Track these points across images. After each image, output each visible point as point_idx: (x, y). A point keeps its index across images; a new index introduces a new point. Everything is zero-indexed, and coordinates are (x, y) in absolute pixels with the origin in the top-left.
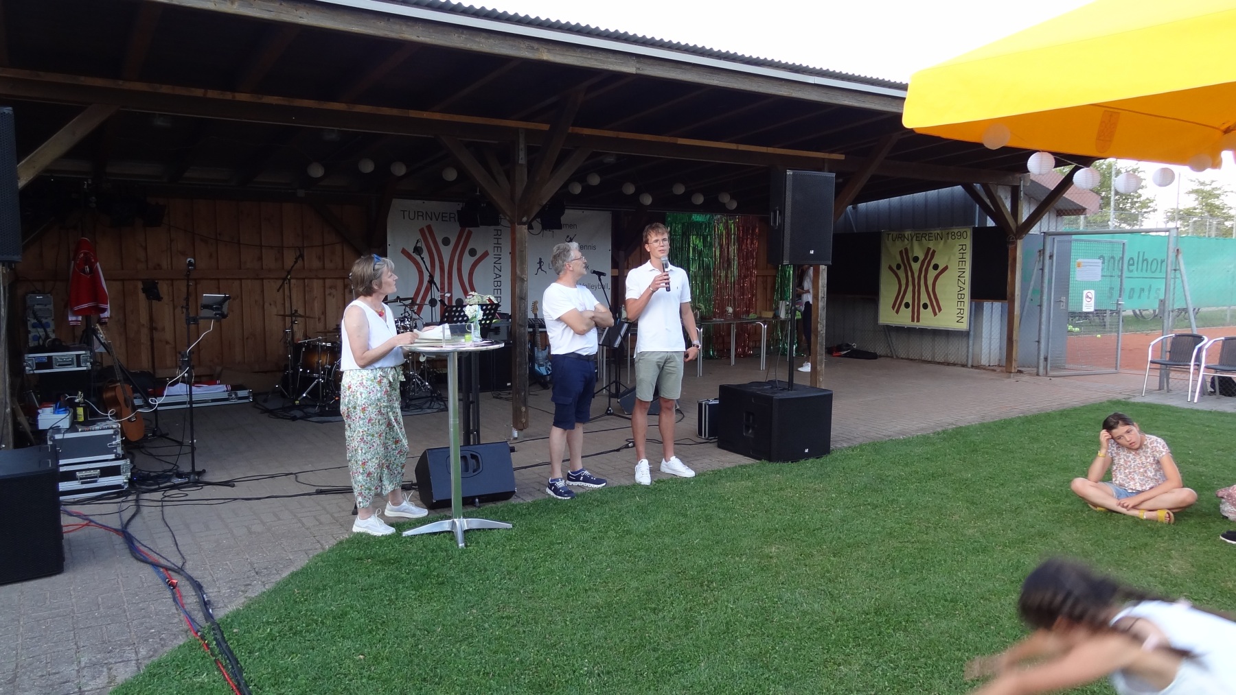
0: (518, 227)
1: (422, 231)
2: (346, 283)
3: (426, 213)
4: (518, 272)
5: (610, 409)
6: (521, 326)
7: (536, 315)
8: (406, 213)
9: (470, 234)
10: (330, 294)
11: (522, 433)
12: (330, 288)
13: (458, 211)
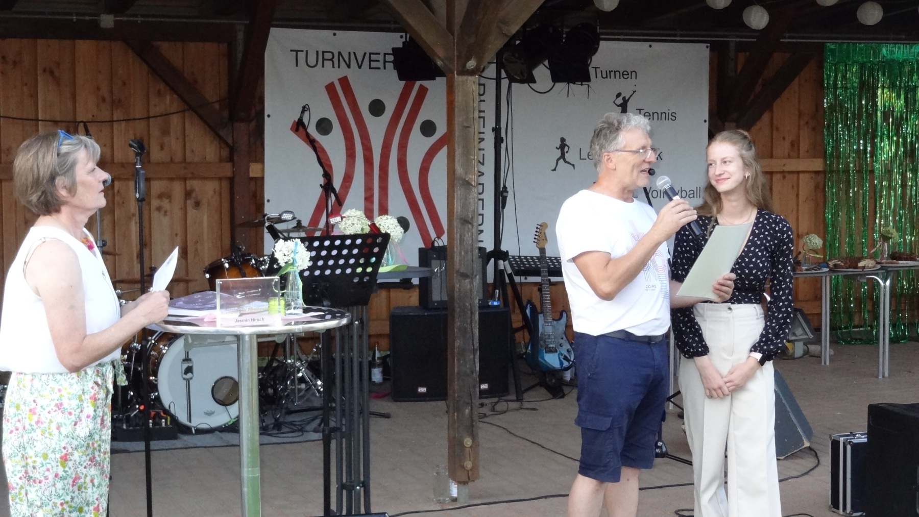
0: (458, 79)
1: (330, 88)
2: (188, 188)
3: (340, 53)
4: (459, 170)
5: (660, 444)
6: (464, 276)
7: (542, 251)
8: (302, 56)
9: (423, 92)
10: (159, 209)
11: (466, 490)
12: (160, 196)
13: (394, 49)
